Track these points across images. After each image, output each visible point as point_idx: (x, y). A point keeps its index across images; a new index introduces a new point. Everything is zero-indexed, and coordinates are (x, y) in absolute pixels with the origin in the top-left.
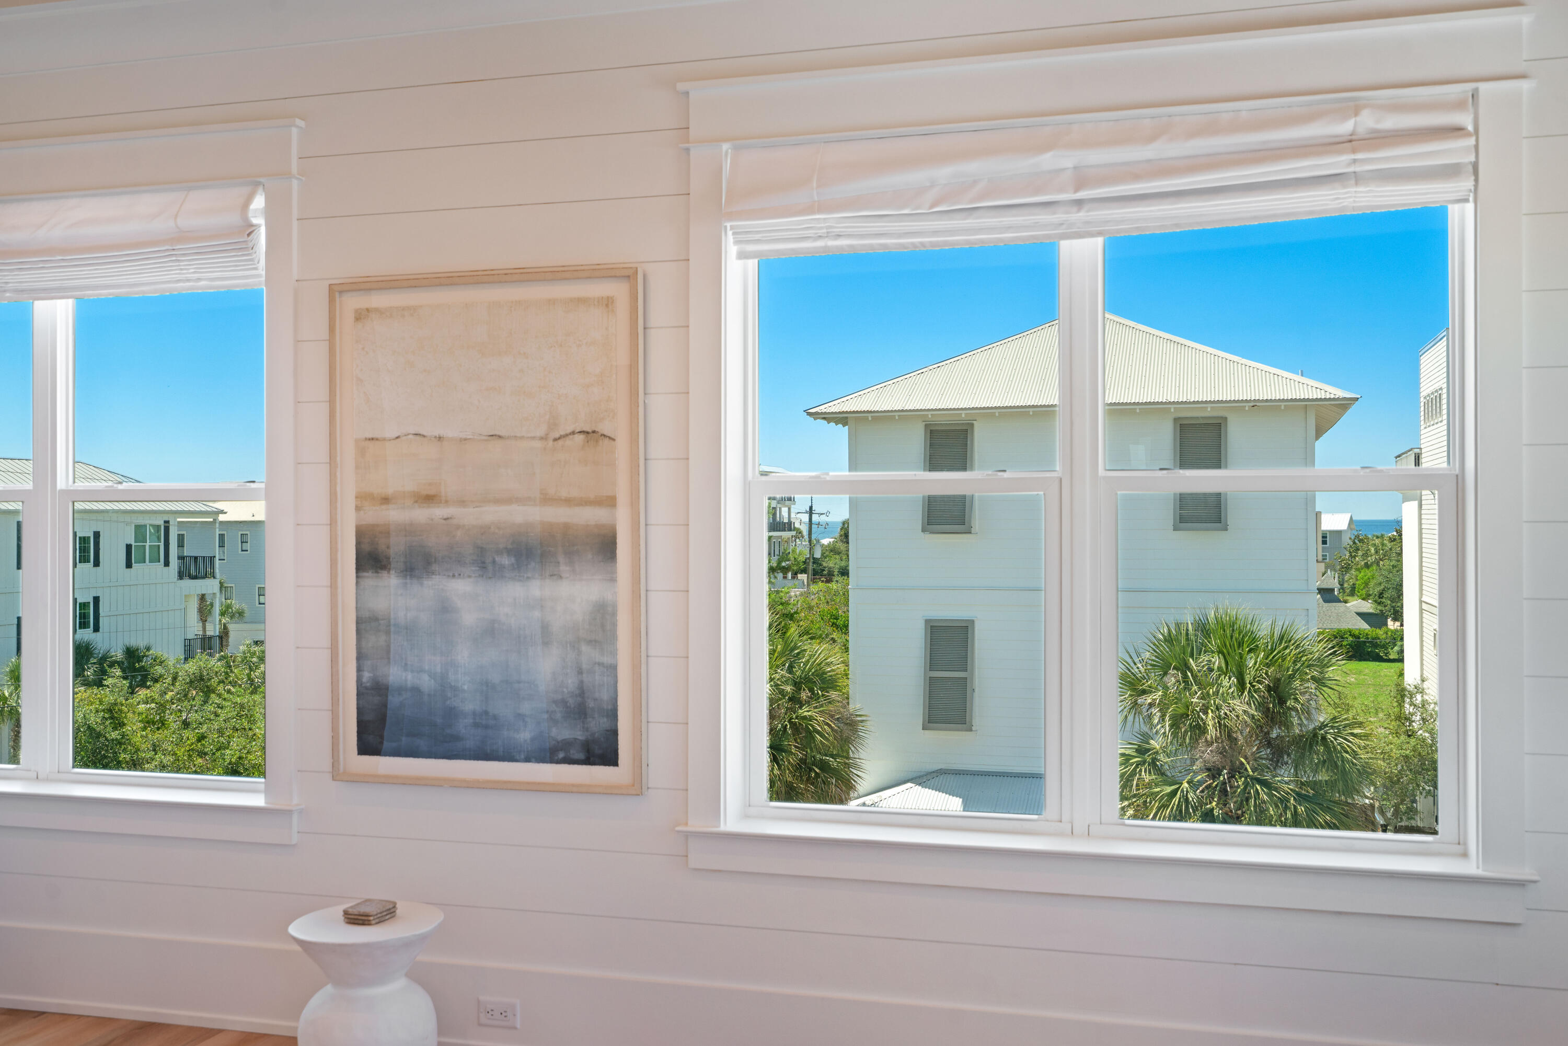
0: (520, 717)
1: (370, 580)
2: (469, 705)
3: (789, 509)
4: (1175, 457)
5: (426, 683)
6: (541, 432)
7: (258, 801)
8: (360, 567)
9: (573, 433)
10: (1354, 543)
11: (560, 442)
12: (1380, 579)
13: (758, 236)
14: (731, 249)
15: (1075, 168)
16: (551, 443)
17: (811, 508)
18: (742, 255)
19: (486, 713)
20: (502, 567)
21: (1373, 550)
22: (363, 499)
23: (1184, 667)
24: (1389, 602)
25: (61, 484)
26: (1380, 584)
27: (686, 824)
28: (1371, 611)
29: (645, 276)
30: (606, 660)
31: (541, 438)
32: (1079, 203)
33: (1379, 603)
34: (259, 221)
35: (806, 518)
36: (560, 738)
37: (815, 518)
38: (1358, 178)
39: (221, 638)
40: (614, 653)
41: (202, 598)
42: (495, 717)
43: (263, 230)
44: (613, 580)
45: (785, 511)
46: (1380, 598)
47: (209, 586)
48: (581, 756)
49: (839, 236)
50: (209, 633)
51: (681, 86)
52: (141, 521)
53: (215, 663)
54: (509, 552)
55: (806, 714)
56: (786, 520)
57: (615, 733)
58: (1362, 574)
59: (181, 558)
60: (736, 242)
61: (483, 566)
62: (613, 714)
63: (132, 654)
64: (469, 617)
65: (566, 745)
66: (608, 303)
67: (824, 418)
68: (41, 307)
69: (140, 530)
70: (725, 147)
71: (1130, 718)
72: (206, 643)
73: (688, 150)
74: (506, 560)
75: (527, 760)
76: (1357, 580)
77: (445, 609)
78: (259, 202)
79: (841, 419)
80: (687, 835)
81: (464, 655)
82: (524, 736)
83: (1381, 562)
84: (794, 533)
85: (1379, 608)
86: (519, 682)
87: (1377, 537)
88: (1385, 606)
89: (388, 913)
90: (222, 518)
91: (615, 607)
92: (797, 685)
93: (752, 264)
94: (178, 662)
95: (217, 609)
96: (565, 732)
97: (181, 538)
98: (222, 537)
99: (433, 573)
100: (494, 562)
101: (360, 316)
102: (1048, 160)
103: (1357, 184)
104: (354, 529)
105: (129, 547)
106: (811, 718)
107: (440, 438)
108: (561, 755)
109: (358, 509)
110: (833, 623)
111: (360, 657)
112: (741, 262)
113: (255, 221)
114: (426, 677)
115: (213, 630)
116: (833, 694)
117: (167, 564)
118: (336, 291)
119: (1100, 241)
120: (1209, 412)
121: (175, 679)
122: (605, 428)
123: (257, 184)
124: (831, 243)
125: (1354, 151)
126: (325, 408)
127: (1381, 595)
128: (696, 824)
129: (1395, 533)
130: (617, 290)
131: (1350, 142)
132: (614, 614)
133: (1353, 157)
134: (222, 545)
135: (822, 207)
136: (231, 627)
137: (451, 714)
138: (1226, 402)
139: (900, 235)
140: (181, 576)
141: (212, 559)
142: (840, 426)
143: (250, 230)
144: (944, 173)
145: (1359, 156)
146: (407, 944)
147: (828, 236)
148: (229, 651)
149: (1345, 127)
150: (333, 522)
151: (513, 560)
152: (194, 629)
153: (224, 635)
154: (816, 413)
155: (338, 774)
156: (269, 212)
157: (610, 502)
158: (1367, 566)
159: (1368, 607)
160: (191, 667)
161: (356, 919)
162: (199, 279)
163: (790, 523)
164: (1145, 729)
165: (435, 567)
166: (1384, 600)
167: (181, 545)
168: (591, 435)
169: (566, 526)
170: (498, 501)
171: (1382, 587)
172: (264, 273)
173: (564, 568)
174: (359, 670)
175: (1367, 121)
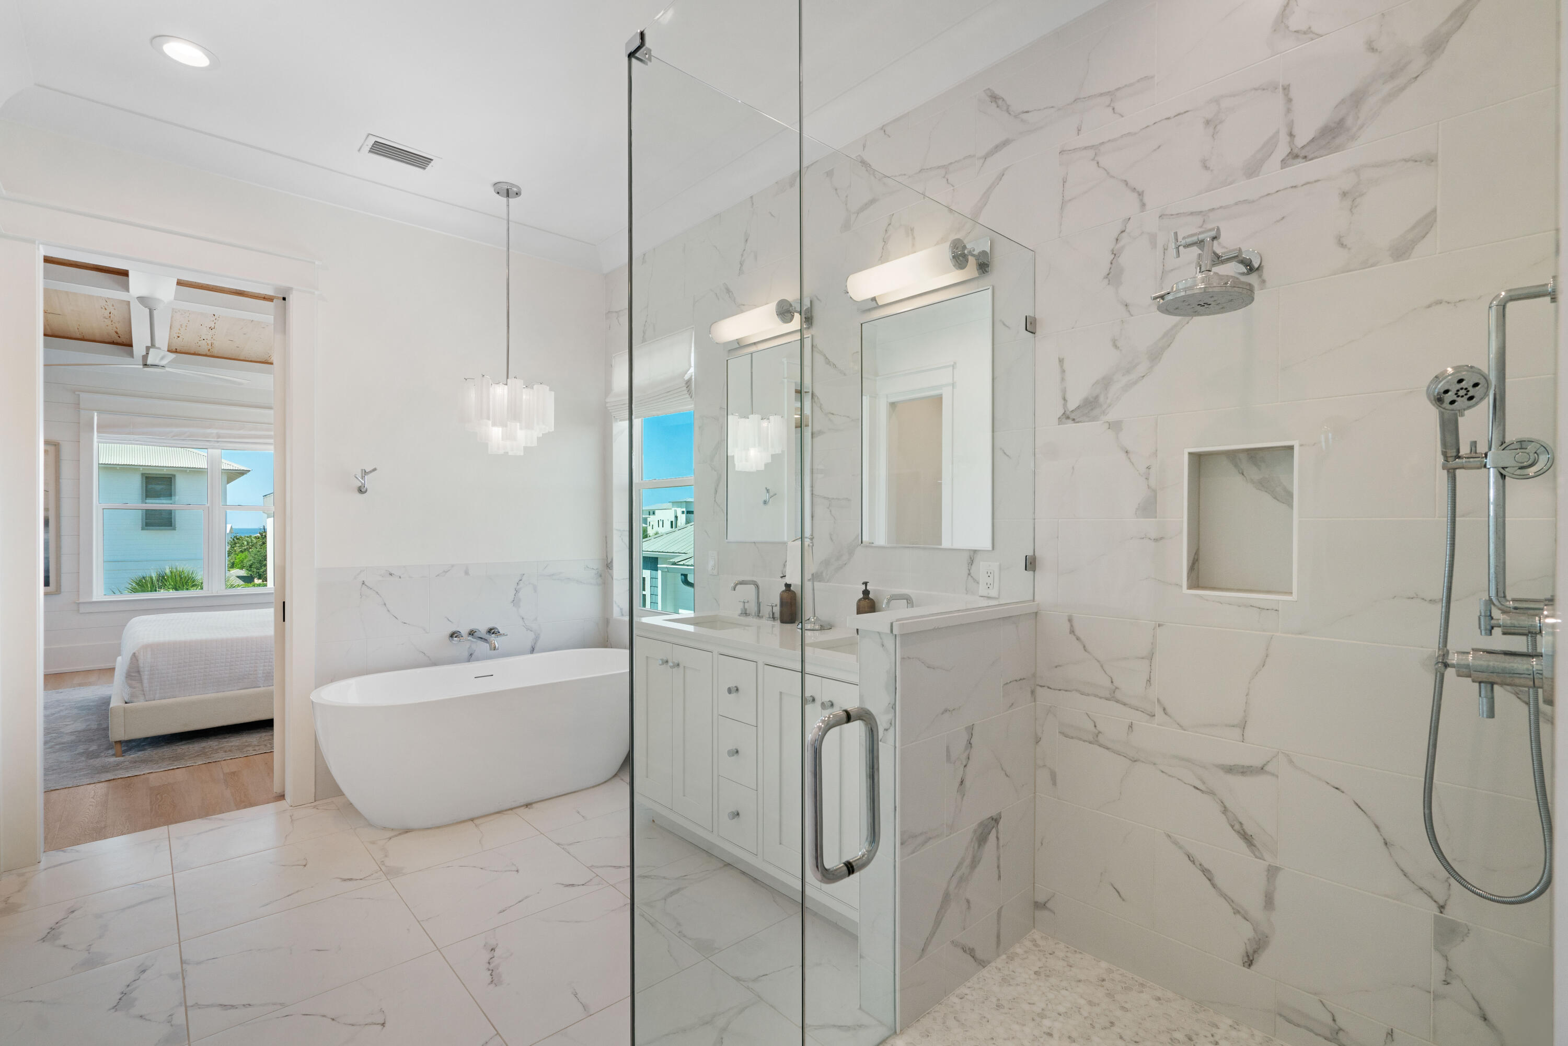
4: (142, 492)
10: (233, 540)
12: (251, 558)
21: (245, 543)
24: (255, 570)
26: (250, 561)
27: (79, 600)
28: (245, 575)
29: (60, 445)
32: (218, 442)
33: (250, 571)
46: (250, 568)
51: (77, 393)
58: (239, 556)
70: (95, 413)
73: (79, 411)
76: (236, 559)
80: (80, 603)
83: (251, 550)
85: (250, 573)
87: (248, 537)
88: (253, 572)
102: (209, 431)
120: (165, 472)
127: (251, 566)
128: (83, 600)
129: (259, 535)
135: (132, 434)
138: (175, 467)
158: (242, 552)
159: (243, 573)
166: (252, 569)
171: (251, 562)
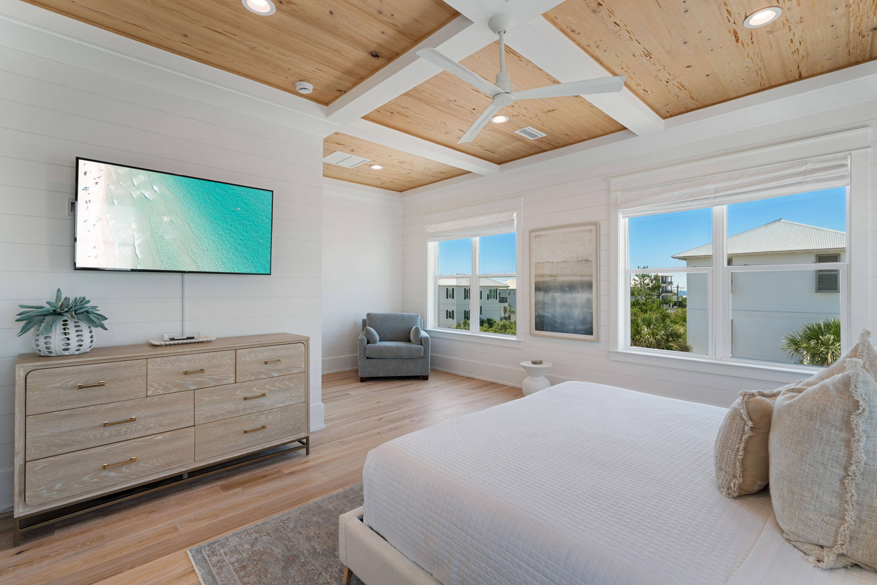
0: (570, 323)
1: (538, 293)
2: (559, 320)
3: (671, 287)
5: (550, 315)
6: (575, 260)
7: (515, 339)
8: (535, 290)
9: (582, 260)
11: (579, 262)
13: (627, 213)
14: (621, 216)
15: (715, 188)
16: (577, 262)
17: (678, 286)
18: (623, 217)
19: (563, 322)
20: (566, 290)
22: (536, 276)
23: (818, 339)
25: (477, 274)
27: (609, 349)
29: (599, 224)
30: (590, 311)
31: (575, 262)
34: (515, 218)
35: (676, 289)
36: (579, 328)
37: (679, 289)
38: (807, 183)
39: (509, 317)
40: (592, 310)
41: (505, 308)
42: (565, 323)
43: (516, 220)
44: (592, 293)
45: (669, 287)
47: (506, 305)
48: (584, 333)
49: (648, 211)
50: (506, 316)
51: (608, 180)
52: (491, 288)
53: (507, 322)
54: (568, 287)
55: (671, 345)
56: (670, 290)
57: (592, 328)
59: (500, 298)
60: (622, 214)
61: (562, 290)
62: (592, 323)
63: (489, 320)
64: (559, 301)
65: (580, 330)
66: (590, 231)
67: (678, 259)
68: (474, 238)
69: (490, 291)
70: (619, 192)
71: (795, 354)
72: (505, 318)
73: (610, 194)
74: (567, 289)
75: (572, 333)
77: (554, 299)
78: (515, 214)
79: (684, 258)
80: (610, 352)
81: (558, 309)
82: (571, 327)
84: (673, 294)
86: (570, 316)
89: (541, 363)
90: (509, 288)
91: (592, 299)
92: (668, 337)
93: (627, 219)
94: (499, 321)
95: (508, 310)
96: (580, 327)
97: (500, 293)
98: (509, 293)
99: (551, 292)
100: (564, 289)
101: (535, 237)
102: (706, 187)
103: (806, 184)
104: (534, 282)
105: (488, 295)
106: (672, 346)
107: (553, 262)
108: (580, 332)
109: (535, 278)
110: (684, 320)
111: (536, 309)
112: (624, 219)
113: (514, 218)
114: (550, 314)
115: (507, 315)
116: (680, 340)
117: (496, 299)
118: (531, 232)
119: (725, 207)
120: (832, 252)
121: (498, 325)
122: (590, 259)
123: (515, 211)
124: (647, 213)
125: (804, 175)
126: (529, 256)
128: (612, 350)
130: (593, 228)
131: (805, 173)
132: (592, 301)
133: (804, 177)
134: (509, 295)
135: (643, 205)
136: (511, 315)
137: (555, 322)
139: (665, 209)
140: (500, 302)
141: (507, 298)
142: (684, 261)
143: (513, 220)
144: (676, 193)
145: (806, 177)
146: (545, 369)
147: (646, 211)
148: (511, 321)
149: (803, 168)
150: (530, 281)
151: (569, 289)
152: (503, 315)
153: (510, 317)
154: (675, 257)
155: (531, 334)
156: (517, 216)
157: (591, 275)
160: (502, 323)
161: (534, 363)
162: (503, 231)
163: (671, 291)
164: (801, 358)
165: (552, 290)
167: (500, 295)
168: (587, 261)
169: (581, 281)
170: (565, 276)
172: (516, 229)
173: (580, 290)
174: (535, 312)
175: (810, 166)
